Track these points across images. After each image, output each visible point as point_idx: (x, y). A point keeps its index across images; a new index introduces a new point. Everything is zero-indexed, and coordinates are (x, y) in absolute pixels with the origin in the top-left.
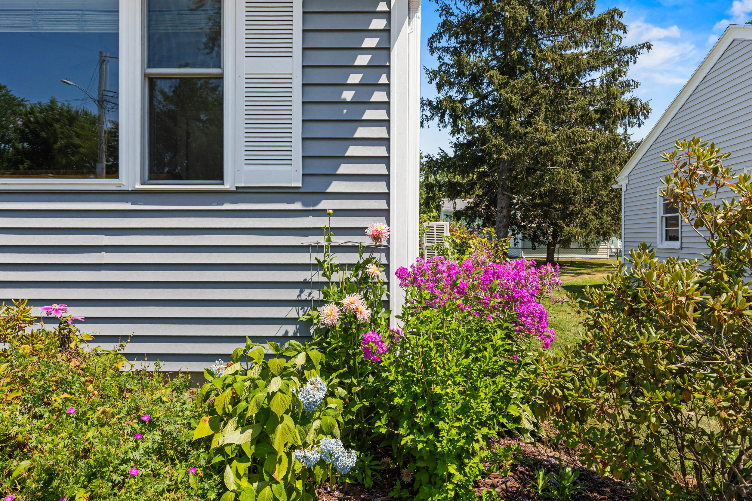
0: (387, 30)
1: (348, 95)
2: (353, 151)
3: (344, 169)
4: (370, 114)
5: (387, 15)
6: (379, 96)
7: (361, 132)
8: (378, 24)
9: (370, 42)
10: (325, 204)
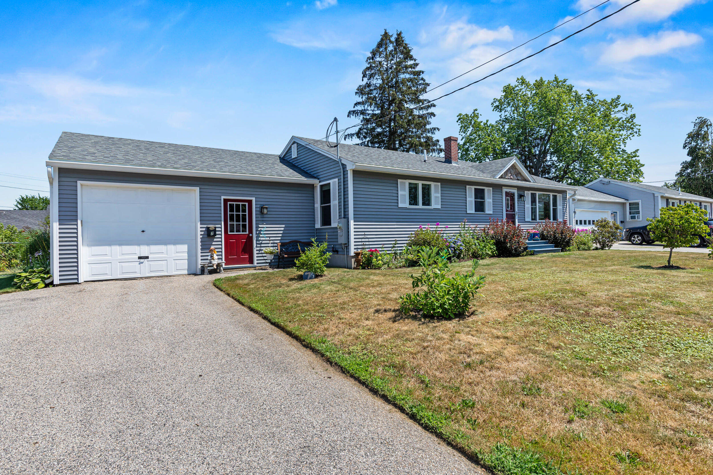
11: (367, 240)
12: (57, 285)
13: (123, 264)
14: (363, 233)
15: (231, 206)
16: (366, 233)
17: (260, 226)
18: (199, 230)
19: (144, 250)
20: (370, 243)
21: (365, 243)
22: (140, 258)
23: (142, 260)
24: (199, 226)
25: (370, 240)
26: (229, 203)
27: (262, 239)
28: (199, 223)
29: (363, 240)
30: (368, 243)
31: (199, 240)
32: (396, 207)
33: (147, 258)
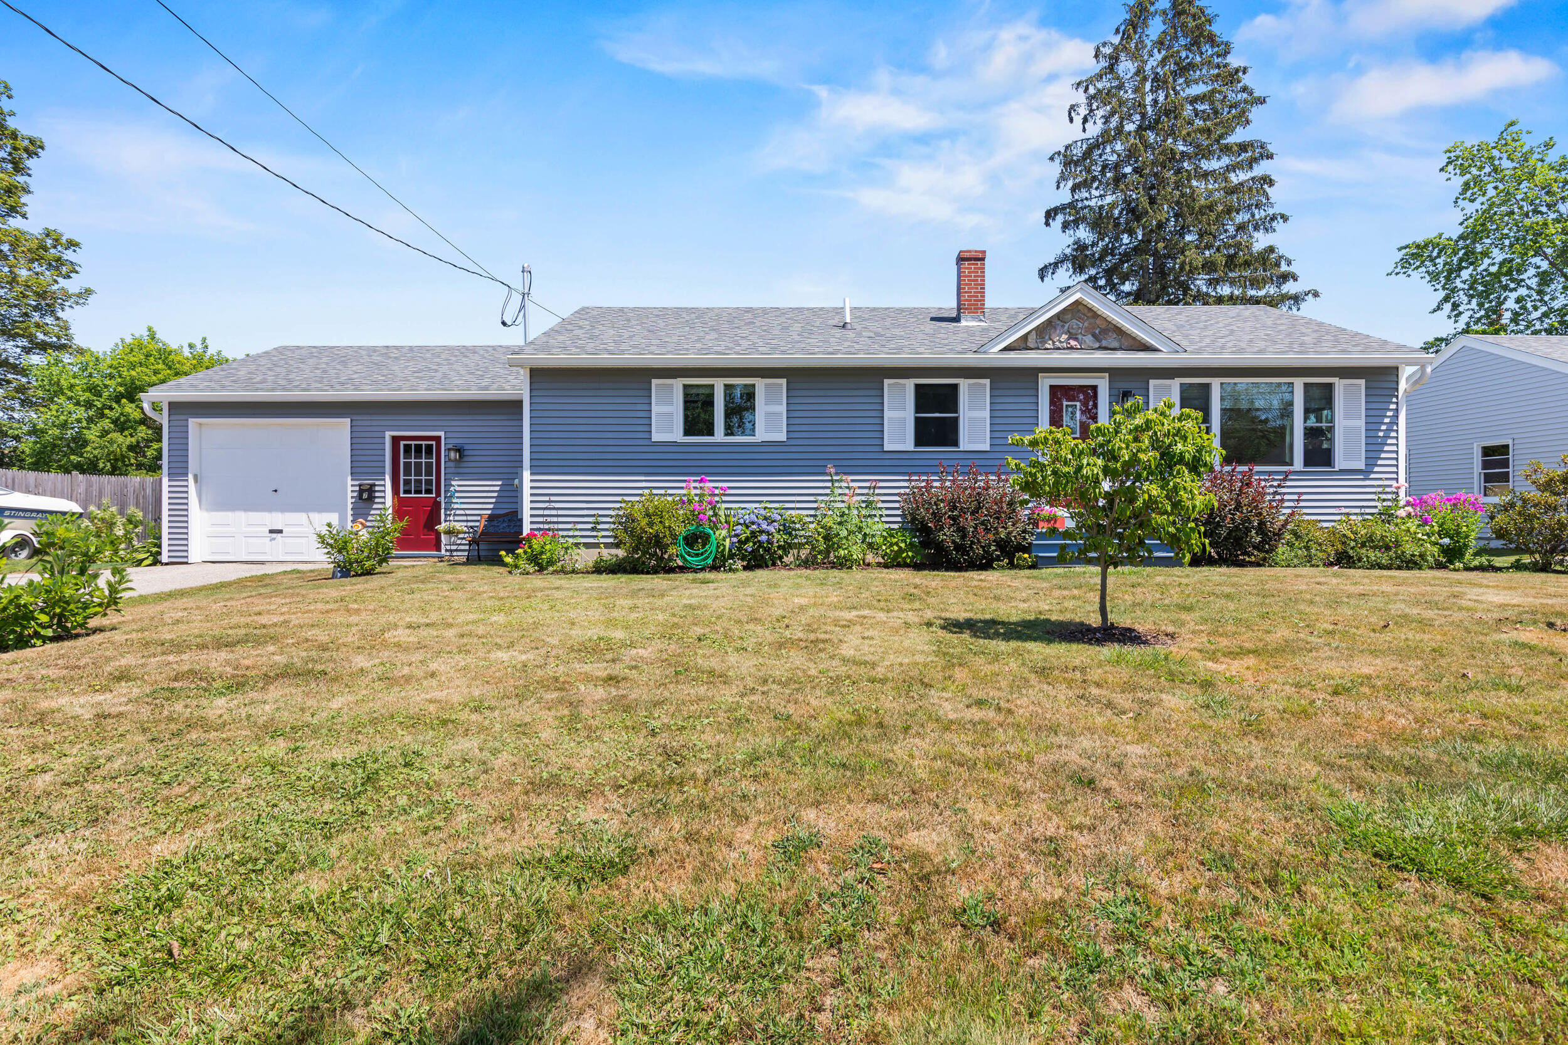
0: (1397, 410)
1: (1381, 434)
2: (1383, 455)
3: (1380, 462)
4: (1389, 441)
5: (1397, 403)
6: (1393, 434)
7: (1386, 448)
8: (1393, 406)
9: (1390, 414)
10: (1372, 476)
11: (554, 512)
12: (167, 564)
13: (251, 540)
14: (547, 498)
15: (407, 448)
16: (553, 498)
17: (453, 483)
18: (350, 488)
19: (277, 519)
20: (561, 519)
21: (549, 519)
22: (271, 531)
23: (274, 535)
24: (350, 482)
25: (560, 512)
26: (402, 443)
27: (456, 506)
28: (349, 478)
29: (547, 512)
30: (555, 519)
31: (350, 506)
32: (646, 442)
33: (280, 532)
